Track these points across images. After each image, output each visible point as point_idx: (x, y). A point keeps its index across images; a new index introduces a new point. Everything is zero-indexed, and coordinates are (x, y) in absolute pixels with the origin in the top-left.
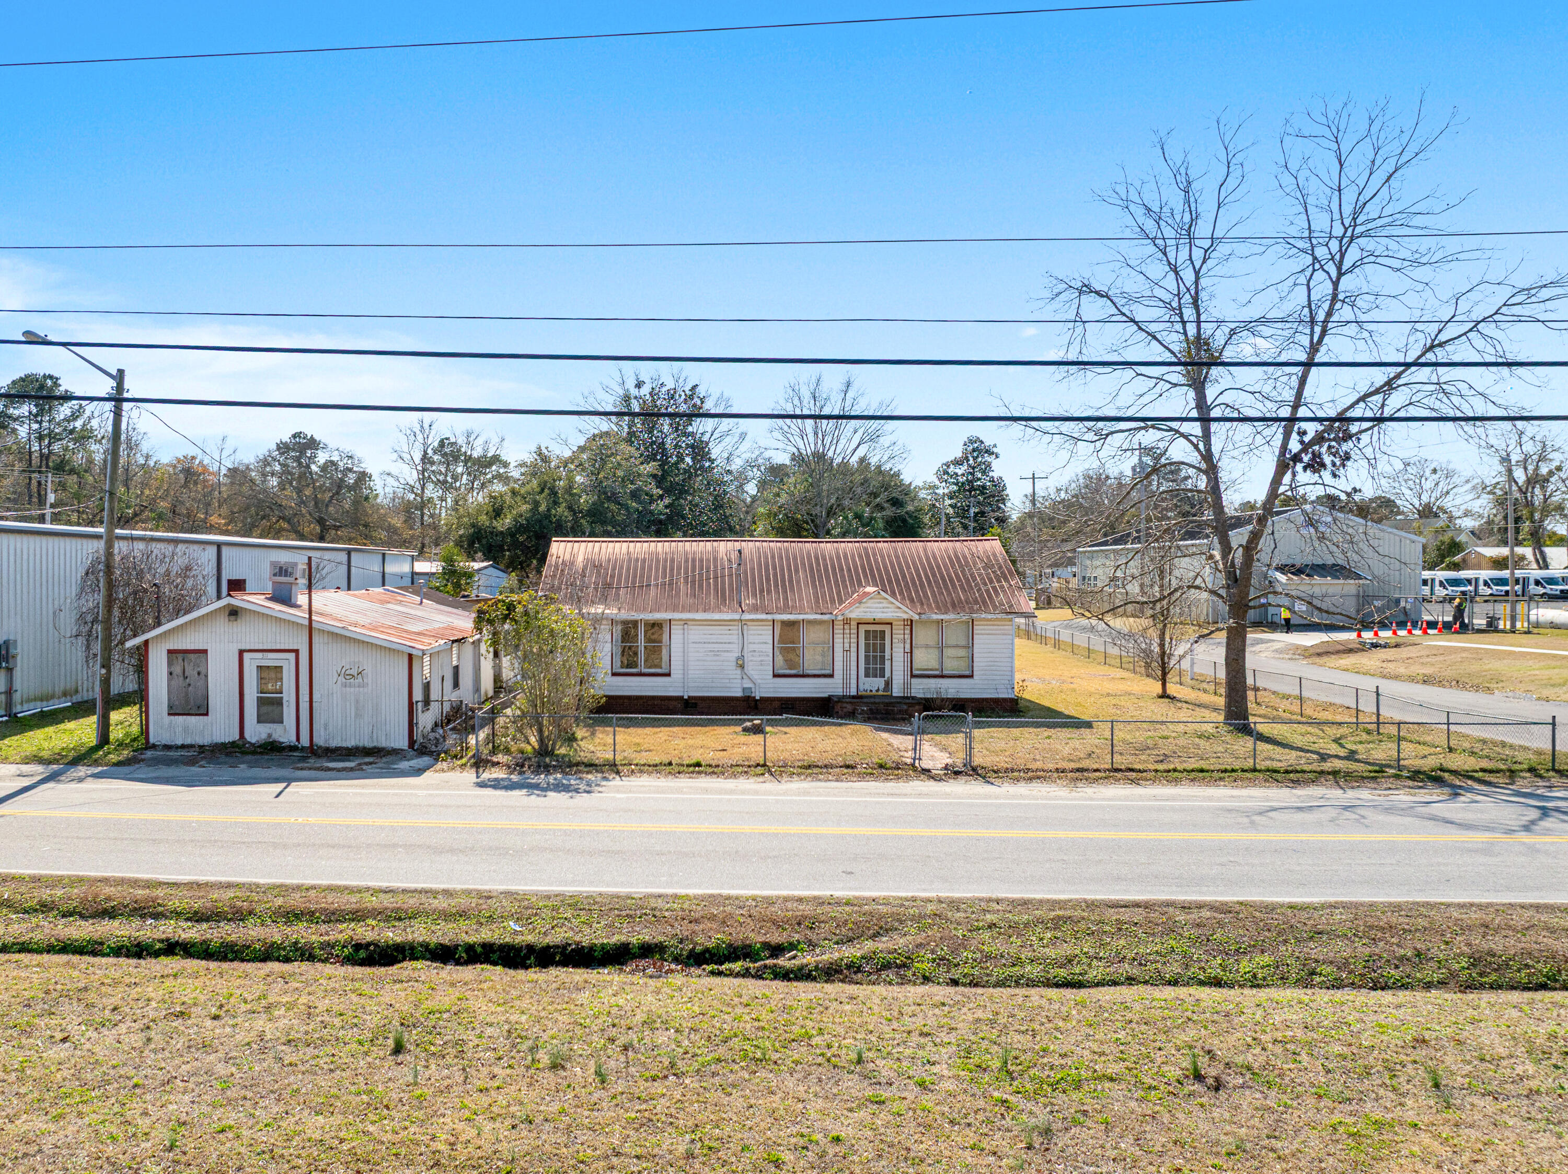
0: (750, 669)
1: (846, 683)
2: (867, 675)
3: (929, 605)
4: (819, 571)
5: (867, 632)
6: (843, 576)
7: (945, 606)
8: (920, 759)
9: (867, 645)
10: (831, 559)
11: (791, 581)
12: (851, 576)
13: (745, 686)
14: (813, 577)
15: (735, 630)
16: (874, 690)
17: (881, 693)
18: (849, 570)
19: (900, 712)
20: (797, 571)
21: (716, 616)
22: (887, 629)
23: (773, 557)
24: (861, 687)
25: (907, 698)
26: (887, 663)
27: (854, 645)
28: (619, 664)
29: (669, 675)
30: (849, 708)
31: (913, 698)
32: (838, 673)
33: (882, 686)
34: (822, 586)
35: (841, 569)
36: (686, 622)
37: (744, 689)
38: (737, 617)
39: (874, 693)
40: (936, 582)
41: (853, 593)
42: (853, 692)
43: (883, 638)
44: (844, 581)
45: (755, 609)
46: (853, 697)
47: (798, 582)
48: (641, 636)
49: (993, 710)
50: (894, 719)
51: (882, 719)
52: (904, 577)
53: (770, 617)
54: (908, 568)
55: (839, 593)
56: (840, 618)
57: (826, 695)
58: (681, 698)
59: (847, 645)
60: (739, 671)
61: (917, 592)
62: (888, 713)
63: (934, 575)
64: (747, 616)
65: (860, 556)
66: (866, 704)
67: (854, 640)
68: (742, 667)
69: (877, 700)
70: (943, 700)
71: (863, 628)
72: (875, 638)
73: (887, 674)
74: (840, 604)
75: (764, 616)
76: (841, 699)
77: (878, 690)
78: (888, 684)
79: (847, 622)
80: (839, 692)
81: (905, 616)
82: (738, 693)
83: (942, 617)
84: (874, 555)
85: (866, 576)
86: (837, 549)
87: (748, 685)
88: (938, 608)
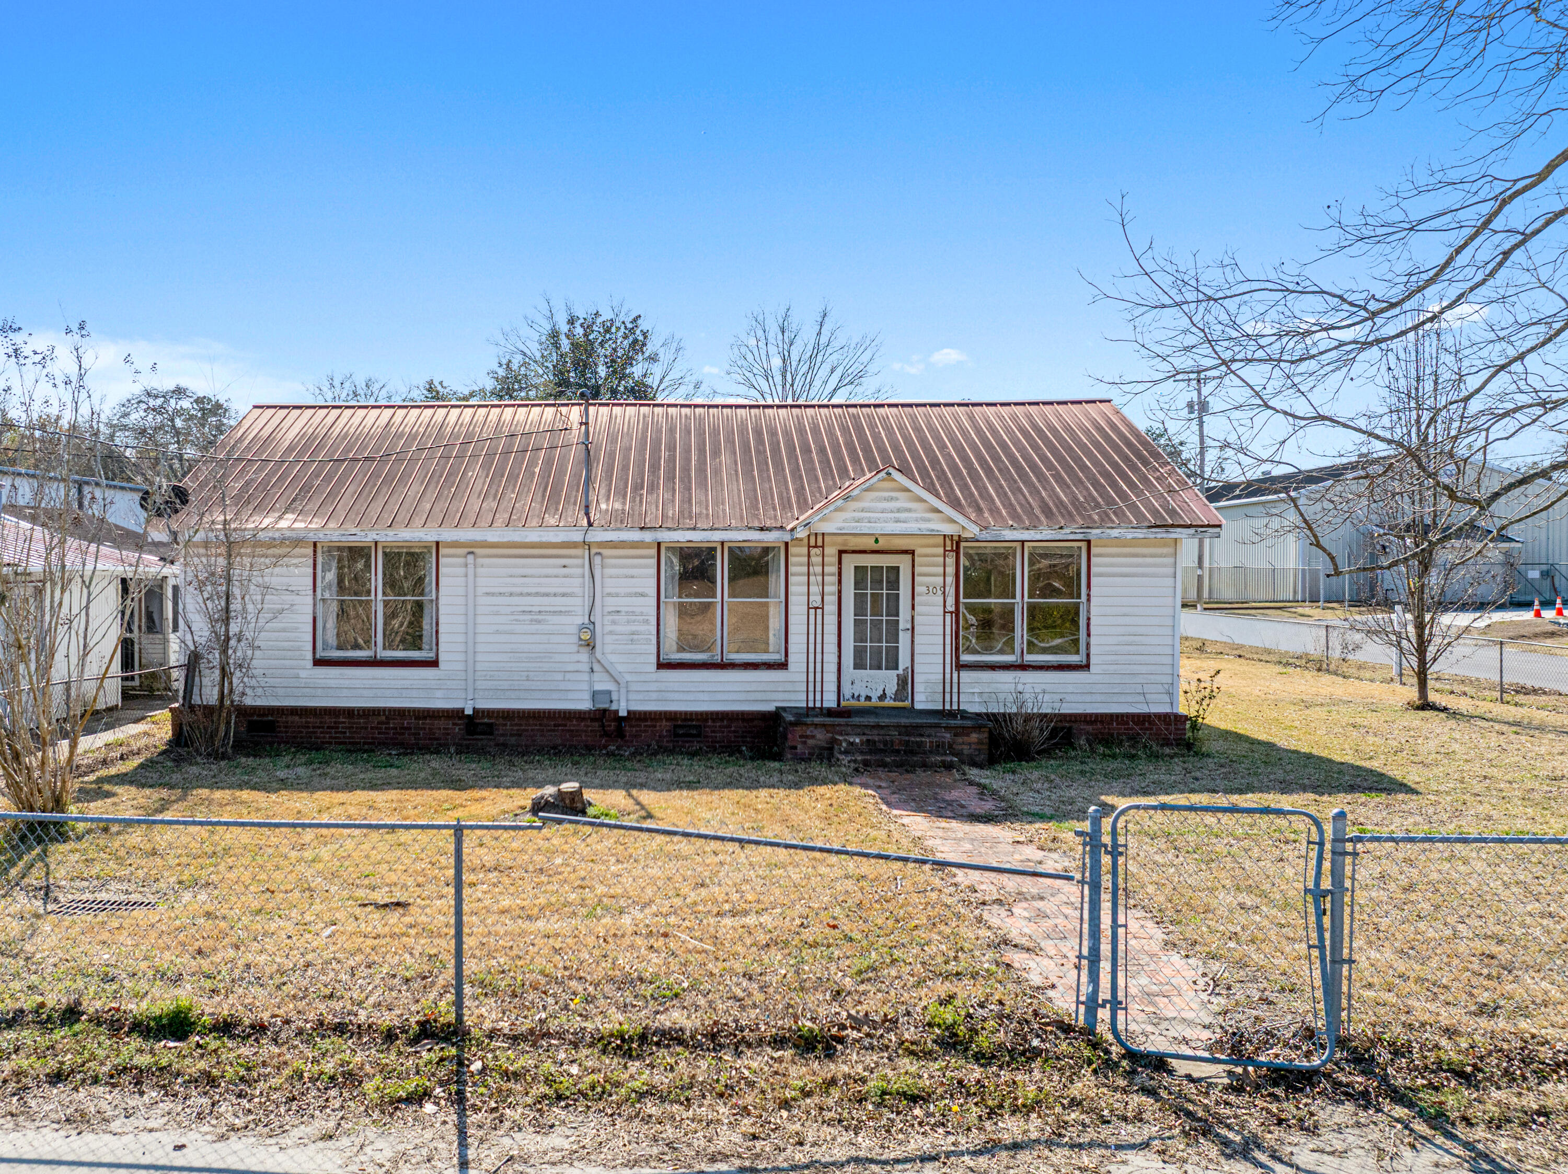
0: (608, 648)
1: (813, 681)
2: (857, 666)
3: (994, 511)
4: (760, 452)
5: (860, 571)
6: (809, 461)
7: (1030, 512)
8: (1115, 1004)
9: (860, 600)
10: (787, 433)
11: (701, 470)
12: (825, 462)
13: (598, 687)
14: (747, 463)
15: (577, 565)
16: (875, 696)
17: (888, 703)
18: (822, 450)
19: (939, 748)
20: (716, 453)
21: (533, 536)
22: (903, 563)
23: (672, 431)
24: (847, 690)
25: (952, 714)
26: (904, 639)
27: (831, 600)
28: (332, 640)
29: (434, 663)
30: (821, 736)
31: (964, 714)
32: (797, 659)
33: (892, 689)
34: (765, 479)
35: (806, 450)
36: (471, 548)
37: (595, 695)
38: (577, 537)
39: (875, 702)
40: (1003, 470)
41: (829, 491)
42: (830, 701)
43: (894, 584)
44: (811, 470)
45: (618, 520)
46: (830, 712)
47: (717, 472)
48: (377, 580)
49: (1134, 739)
50: (925, 766)
51: (899, 765)
52: (934, 462)
53: (648, 536)
54: (942, 447)
55: (800, 491)
56: (801, 534)
57: (770, 707)
58: (457, 714)
59: (816, 600)
60: (584, 656)
61: (964, 487)
62: (910, 750)
63: (996, 459)
64: (597, 536)
65: (845, 430)
66: (861, 729)
67: (831, 589)
68: (590, 645)
69: (884, 721)
70: (1028, 718)
71: (850, 563)
72: (877, 583)
73: (904, 661)
74: (802, 510)
75: (636, 536)
76: (804, 715)
77: (883, 697)
78: (905, 684)
79: (816, 541)
80: (798, 700)
81: (949, 529)
82: (585, 705)
83: (1026, 535)
84: (872, 426)
85: (855, 460)
86: (799, 419)
87: (603, 684)
88: (1015, 516)
